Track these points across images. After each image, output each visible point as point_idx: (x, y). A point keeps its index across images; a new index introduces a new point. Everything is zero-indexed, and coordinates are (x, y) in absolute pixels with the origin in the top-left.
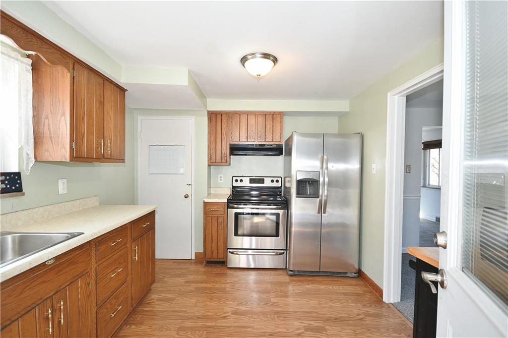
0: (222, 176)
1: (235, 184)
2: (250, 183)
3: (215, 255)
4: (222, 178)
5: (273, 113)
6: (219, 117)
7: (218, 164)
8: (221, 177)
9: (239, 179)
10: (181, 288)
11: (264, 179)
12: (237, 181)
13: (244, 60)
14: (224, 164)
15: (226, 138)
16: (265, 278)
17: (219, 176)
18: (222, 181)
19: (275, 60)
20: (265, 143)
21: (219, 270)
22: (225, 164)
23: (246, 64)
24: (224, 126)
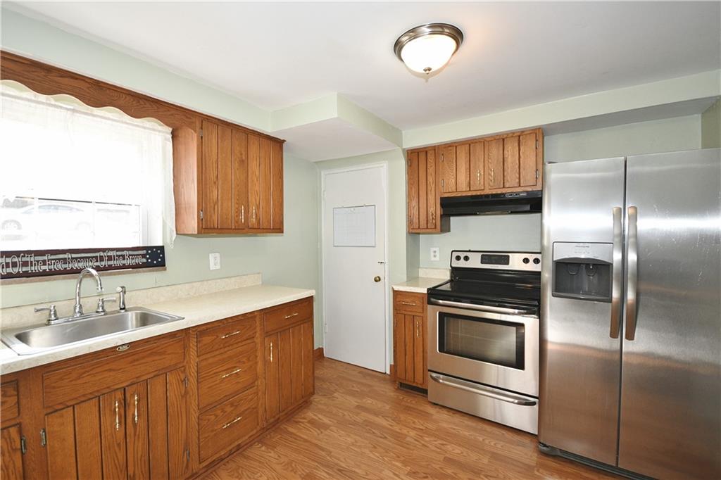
0: (437, 249)
1: (456, 264)
2: (482, 263)
3: (410, 375)
4: (437, 254)
5: (518, 134)
6: (422, 156)
7: (421, 231)
8: (435, 252)
9: (462, 255)
10: (345, 413)
11: (508, 256)
12: (458, 258)
13: (398, 46)
14: (430, 231)
15: (433, 189)
16: (487, 442)
17: (433, 249)
18: (437, 258)
19: (457, 35)
20: (504, 191)
21: (414, 402)
22: (434, 231)
23: (404, 53)
24: (431, 170)
